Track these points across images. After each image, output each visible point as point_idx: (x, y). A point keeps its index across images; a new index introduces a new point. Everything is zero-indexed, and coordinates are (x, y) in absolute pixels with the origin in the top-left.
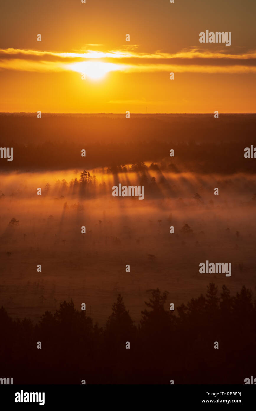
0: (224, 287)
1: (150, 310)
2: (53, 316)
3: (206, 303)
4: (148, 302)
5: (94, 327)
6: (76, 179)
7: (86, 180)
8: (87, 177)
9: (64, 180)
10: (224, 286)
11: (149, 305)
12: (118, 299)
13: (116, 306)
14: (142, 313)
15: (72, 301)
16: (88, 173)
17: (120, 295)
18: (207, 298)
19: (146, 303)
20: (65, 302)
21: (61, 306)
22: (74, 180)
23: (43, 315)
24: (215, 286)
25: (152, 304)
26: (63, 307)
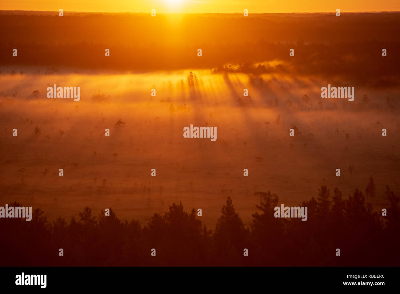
0: (336, 191)
1: (261, 213)
2: (163, 218)
3: (318, 206)
4: (259, 205)
5: (203, 230)
6: (182, 81)
7: (193, 81)
8: (193, 78)
9: (170, 81)
10: (336, 189)
11: (260, 208)
12: (227, 202)
13: (225, 209)
14: (253, 216)
15: (181, 204)
16: (194, 74)
17: (229, 198)
18: (318, 201)
19: (257, 206)
20: (174, 204)
21: (170, 208)
22: (180, 82)
23: (152, 217)
24: (327, 189)
25: (263, 207)
26: (172, 209)
